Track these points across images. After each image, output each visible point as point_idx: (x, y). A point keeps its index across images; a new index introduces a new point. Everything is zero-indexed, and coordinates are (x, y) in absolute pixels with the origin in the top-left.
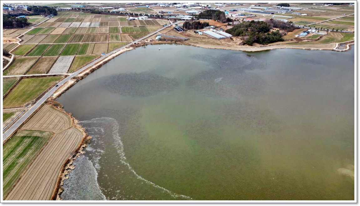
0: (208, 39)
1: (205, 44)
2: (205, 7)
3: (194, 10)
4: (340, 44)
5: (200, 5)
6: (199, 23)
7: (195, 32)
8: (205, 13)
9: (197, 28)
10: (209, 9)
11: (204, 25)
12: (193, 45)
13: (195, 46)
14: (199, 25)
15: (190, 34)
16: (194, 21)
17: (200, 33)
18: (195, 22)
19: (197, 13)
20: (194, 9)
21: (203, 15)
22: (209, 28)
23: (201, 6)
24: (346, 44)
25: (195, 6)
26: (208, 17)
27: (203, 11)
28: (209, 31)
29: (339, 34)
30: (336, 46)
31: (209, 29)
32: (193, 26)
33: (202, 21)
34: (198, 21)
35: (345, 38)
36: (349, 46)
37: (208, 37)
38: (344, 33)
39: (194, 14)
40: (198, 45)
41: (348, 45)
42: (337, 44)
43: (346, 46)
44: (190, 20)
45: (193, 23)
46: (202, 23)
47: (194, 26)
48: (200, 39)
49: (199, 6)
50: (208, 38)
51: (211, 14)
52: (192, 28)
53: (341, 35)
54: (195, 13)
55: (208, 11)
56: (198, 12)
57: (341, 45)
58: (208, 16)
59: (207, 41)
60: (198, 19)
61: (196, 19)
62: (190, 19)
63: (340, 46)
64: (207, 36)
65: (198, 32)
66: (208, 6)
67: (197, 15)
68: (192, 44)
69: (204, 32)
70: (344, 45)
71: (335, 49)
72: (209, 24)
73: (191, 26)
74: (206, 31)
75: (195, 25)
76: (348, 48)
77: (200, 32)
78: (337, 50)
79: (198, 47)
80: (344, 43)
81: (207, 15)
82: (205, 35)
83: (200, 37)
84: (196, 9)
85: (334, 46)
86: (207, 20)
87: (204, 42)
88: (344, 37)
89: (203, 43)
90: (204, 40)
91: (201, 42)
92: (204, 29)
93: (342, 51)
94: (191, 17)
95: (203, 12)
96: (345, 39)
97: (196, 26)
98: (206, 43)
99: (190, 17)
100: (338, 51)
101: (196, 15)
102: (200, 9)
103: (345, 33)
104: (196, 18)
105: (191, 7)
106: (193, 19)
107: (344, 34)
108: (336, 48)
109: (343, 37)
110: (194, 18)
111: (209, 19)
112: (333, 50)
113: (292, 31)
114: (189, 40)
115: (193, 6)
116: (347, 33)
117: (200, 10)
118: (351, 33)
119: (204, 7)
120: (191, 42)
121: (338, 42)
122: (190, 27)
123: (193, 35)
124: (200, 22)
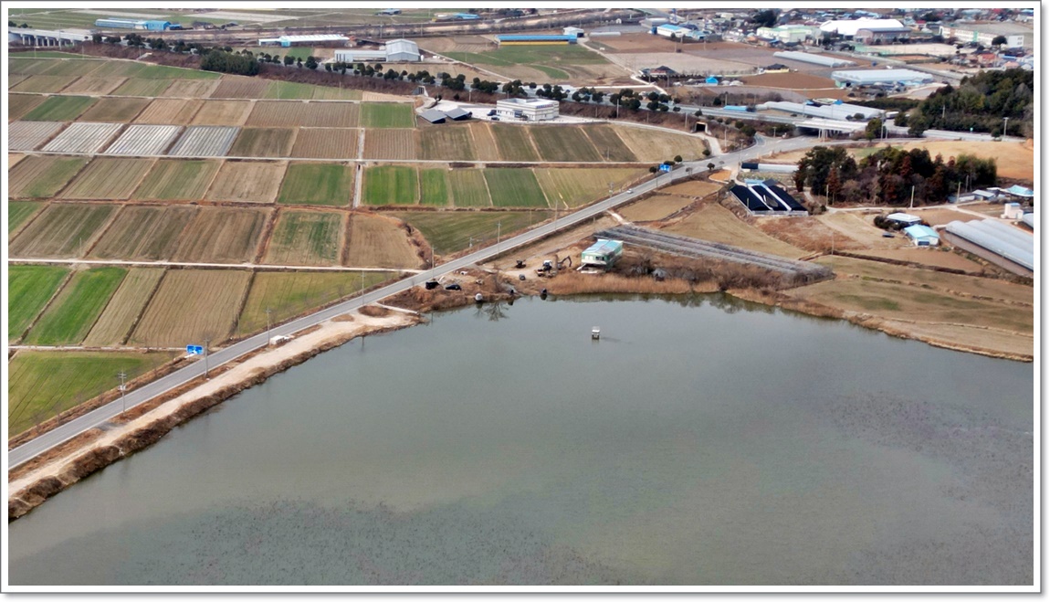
0: (976, 284)
1: (952, 316)
2: (980, 49)
3: (896, 67)
5: (945, 32)
6: (919, 161)
7: (881, 223)
8: (973, 89)
9: (898, 197)
10: (1003, 69)
11: (955, 178)
12: (855, 322)
13: (872, 329)
14: (918, 177)
15: (846, 232)
16: (882, 144)
17: (917, 232)
18: (888, 154)
19: (919, 86)
20: (898, 61)
21: (956, 107)
22: (996, 203)
23: (951, 41)
25: (905, 41)
26: (994, 121)
27: (955, 78)
28: (990, 220)
31: (993, 209)
32: (875, 179)
33: (944, 146)
34: (910, 145)
37: (978, 269)
39: (891, 95)
40: (892, 323)
44: (858, 136)
45: (872, 160)
46: (939, 159)
47: (882, 182)
48: (916, 275)
49: (939, 40)
50: (982, 275)
51: (1016, 101)
52: (863, 196)
54: (902, 87)
55: (996, 78)
56: (925, 81)
58: (997, 111)
59: (966, 295)
60: (917, 133)
61: (904, 130)
62: (860, 126)
64: (971, 256)
65: (903, 225)
66: (1000, 40)
67: (913, 104)
68: (850, 312)
69: (956, 226)
72: (993, 168)
73: (858, 178)
74: (966, 219)
75: (886, 171)
77: (921, 223)
79: (894, 336)
81: (987, 109)
82: (958, 251)
83: (918, 266)
84: (911, 62)
86: (988, 137)
87: (944, 301)
89: (940, 310)
90: (943, 290)
91: (919, 298)
92: (952, 208)
94: (869, 112)
95: (956, 84)
97: (897, 178)
98: (957, 311)
99: (859, 118)
101: (904, 105)
102: (944, 59)
104: (901, 122)
105: (878, 43)
106: (876, 131)
110: (889, 125)
111: (998, 132)
114: (832, 276)
115: (895, 41)
117: (944, 70)
119: (973, 45)
120: (841, 298)
122: (851, 184)
123: (864, 247)
124: (925, 153)
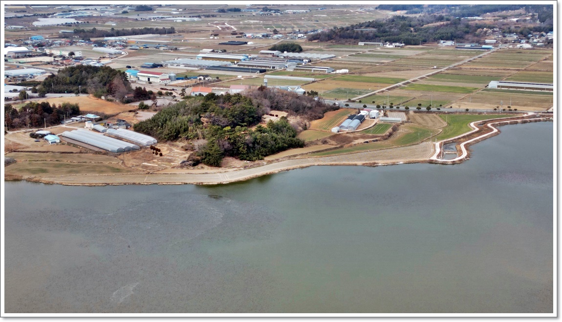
0: (79, 157)
1: (70, 172)
2: (64, 58)
3: (28, 67)
4: (445, 143)
5: (48, 51)
6: (46, 108)
7: (33, 136)
8: (64, 75)
9: (39, 124)
10: (75, 65)
11: (62, 113)
12: (28, 180)
13: (37, 182)
14: (46, 114)
15: (18, 142)
16: (28, 102)
17: (50, 138)
18: (31, 106)
19: (40, 75)
20: (29, 65)
21: (57, 83)
22: (82, 122)
23: (51, 55)
24: (458, 141)
25: (30, 56)
26: (75, 88)
27: (55, 71)
28: (80, 129)
29: (435, 117)
30: (435, 150)
31: (81, 125)
32: (27, 117)
33: (55, 100)
34: (40, 101)
35: (452, 127)
36: (466, 146)
37: (78, 150)
38: (444, 113)
39: (28, 80)
40: (45, 178)
41: (462, 145)
42: (438, 144)
43: (458, 149)
44: (16, 99)
45: (24, 109)
46: (54, 106)
47: (30, 118)
48: (52, 157)
49: (45, 55)
50: (81, 152)
51: (83, 79)
52: (23, 125)
53: (440, 119)
54: (32, 76)
55: (72, 70)
56: (42, 73)
57: (445, 145)
58: (75, 83)
59: (75, 162)
60: (42, 95)
61: (37, 95)
62: (17, 95)
63: (446, 148)
64: (75, 146)
65: (43, 136)
66: (72, 54)
67: (39, 83)
68: (26, 176)
69: (66, 133)
70: (453, 146)
71: (434, 158)
72: (78, 108)
73: (19, 117)
74: (70, 130)
75: (32, 113)
76: (465, 153)
77: (51, 134)
78: (440, 160)
79: (48, 184)
80: (453, 142)
81: (71, 83)
82: (69, 144)
83: (53, 152)
84: (35, 65)
85: (432, 150)
86: (73, 95)
87: (67, 166)
88: (449, 124)
89: (65, 170)
90: (66, 160)
91: (55, 166)
92: (64, 126)
93: (454, 163)
94: (19, 88)
95: (56, 73)
96: (451, 130)
97: (37, 116)
98: (73, 169)
99: (15, 91)
100: (443, 164)
101: (34, 84)
102: (49, 63)
103: (449, 113)
104: (35, 91)
105: (18, 57)
106: (24, 96)
107: (447, 116)
108: (438, 156)
109: (445, 124)
110: (29, 93)
111: (77, 92)
112: (431, 162)
113: (320, 118)
114: (15, 162)
115: (26, 56)
116: (451, 113)
117: (50, 68)
118: (460, 112)
119: (61, 56)
120: (21, 171)
121: (439, 139)
122: (16, 120)
123: (27, 147)
124: (48, 104)
